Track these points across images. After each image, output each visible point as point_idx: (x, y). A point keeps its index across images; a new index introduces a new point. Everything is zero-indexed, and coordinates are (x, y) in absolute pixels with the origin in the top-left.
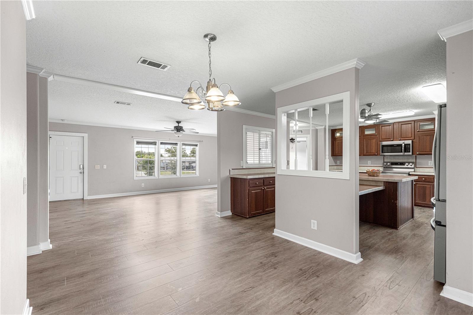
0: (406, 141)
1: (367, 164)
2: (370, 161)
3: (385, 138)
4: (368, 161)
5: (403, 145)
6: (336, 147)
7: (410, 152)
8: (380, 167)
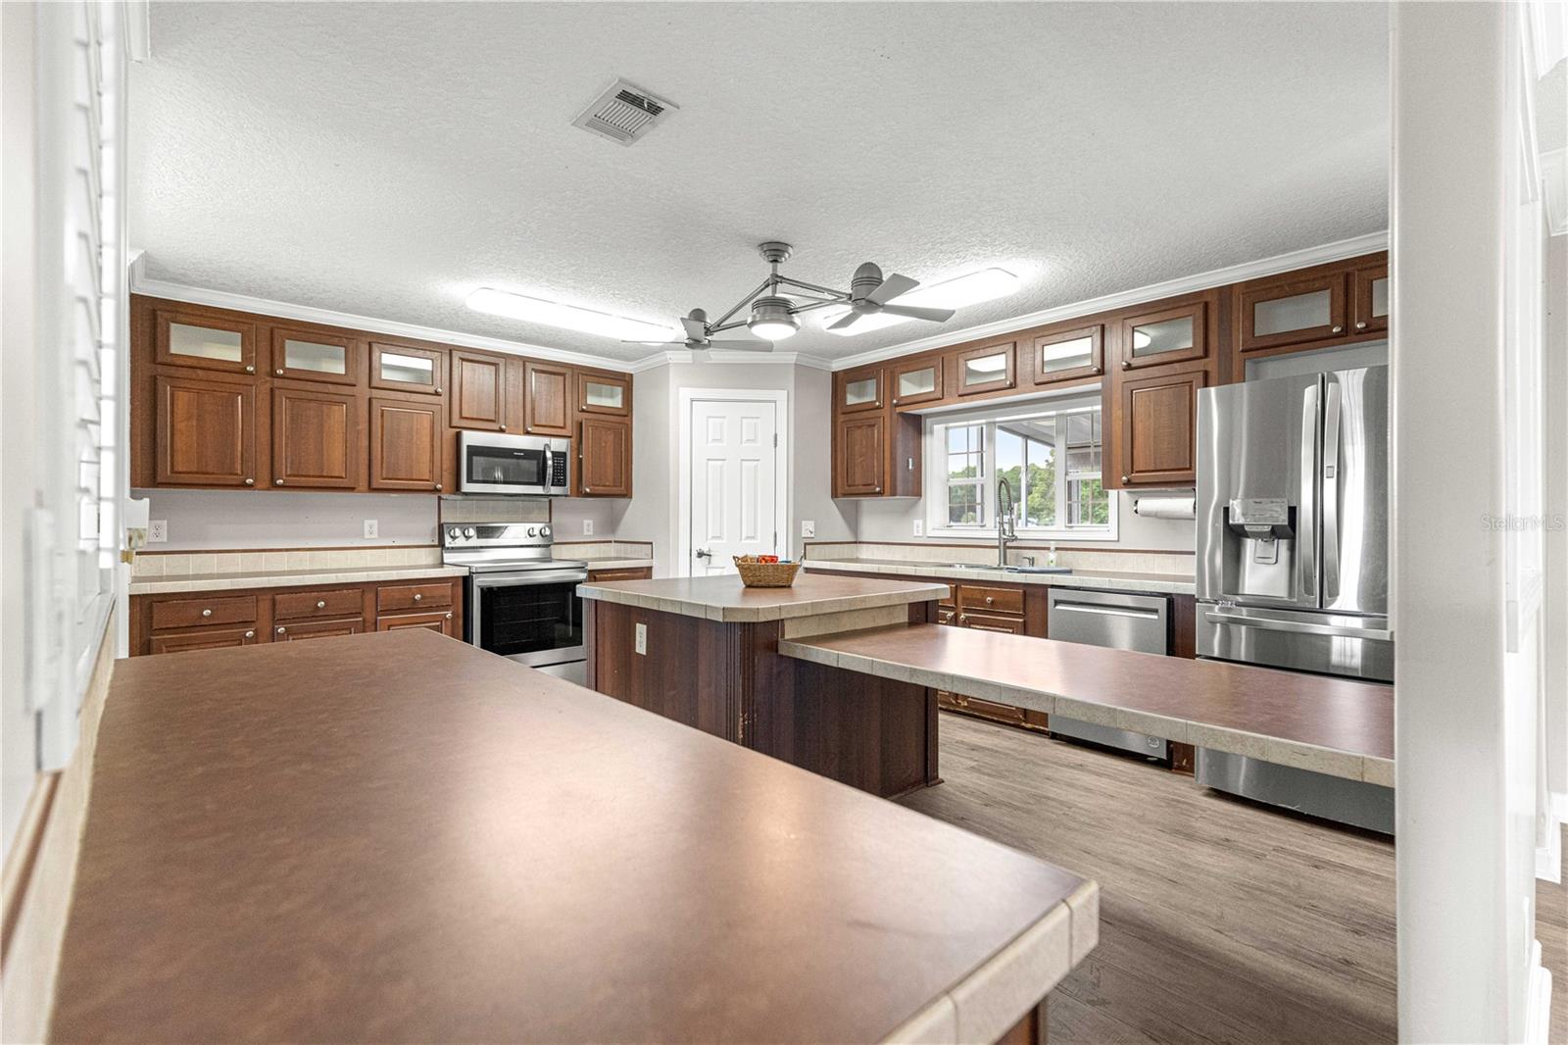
0: (553, 440)
1: (361, 535)
2: (375, 522)
3: (475, 417)
4: (367, 523)
5: (549, 455)
6: (180, 426)
7: (565, 485)
8: (423, 549)
